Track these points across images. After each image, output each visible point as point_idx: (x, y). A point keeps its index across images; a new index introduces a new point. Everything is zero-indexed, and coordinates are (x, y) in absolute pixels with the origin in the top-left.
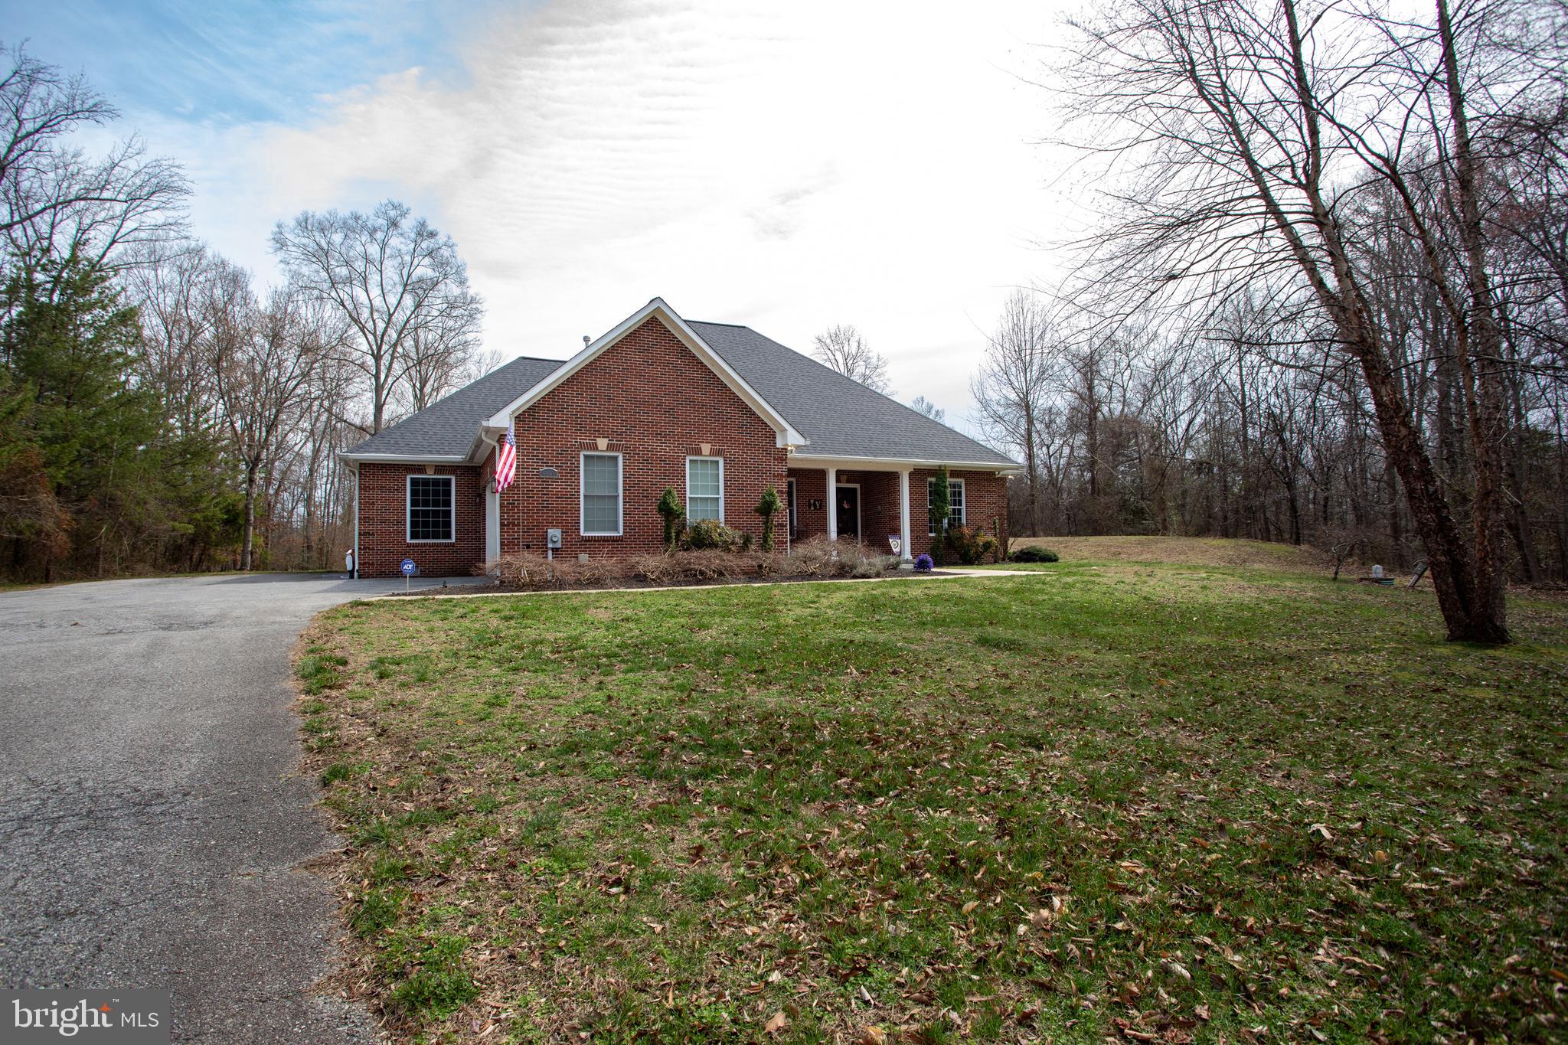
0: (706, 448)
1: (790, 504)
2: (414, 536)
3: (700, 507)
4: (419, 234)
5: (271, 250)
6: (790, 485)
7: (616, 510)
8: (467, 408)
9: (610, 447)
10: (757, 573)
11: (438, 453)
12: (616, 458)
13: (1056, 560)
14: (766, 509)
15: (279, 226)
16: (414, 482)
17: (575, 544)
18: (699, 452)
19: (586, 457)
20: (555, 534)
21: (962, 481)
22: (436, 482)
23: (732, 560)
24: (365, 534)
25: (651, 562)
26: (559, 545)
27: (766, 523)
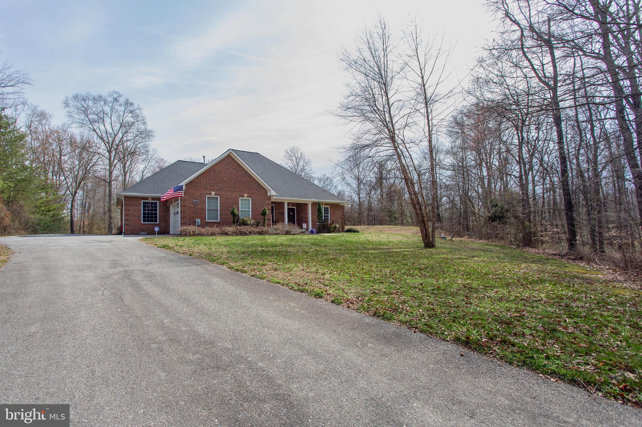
0: (246, 195)
1: (272, 213)
2: (144, 221)
3: (244, 213)
4: (126, 104)
5: (63, 107)
6: (272, 207)
7: (217, 214)
8: (161, 178)
9: (216, 194)
10: (261, 233)
11: (153, 193)
12: (217, 198)
13: (358, 232)
14: (264, 214)
16: (144, 203)
17: (204, 224)
18: (243, 196)
19: (208, 197)
20: (198, 220)
21: (329, 206)
22: (152, 203)
23: (254, 229)
24: (127, 220)
25: (230, 229)
26: (199, 224)
27: (264, 218)
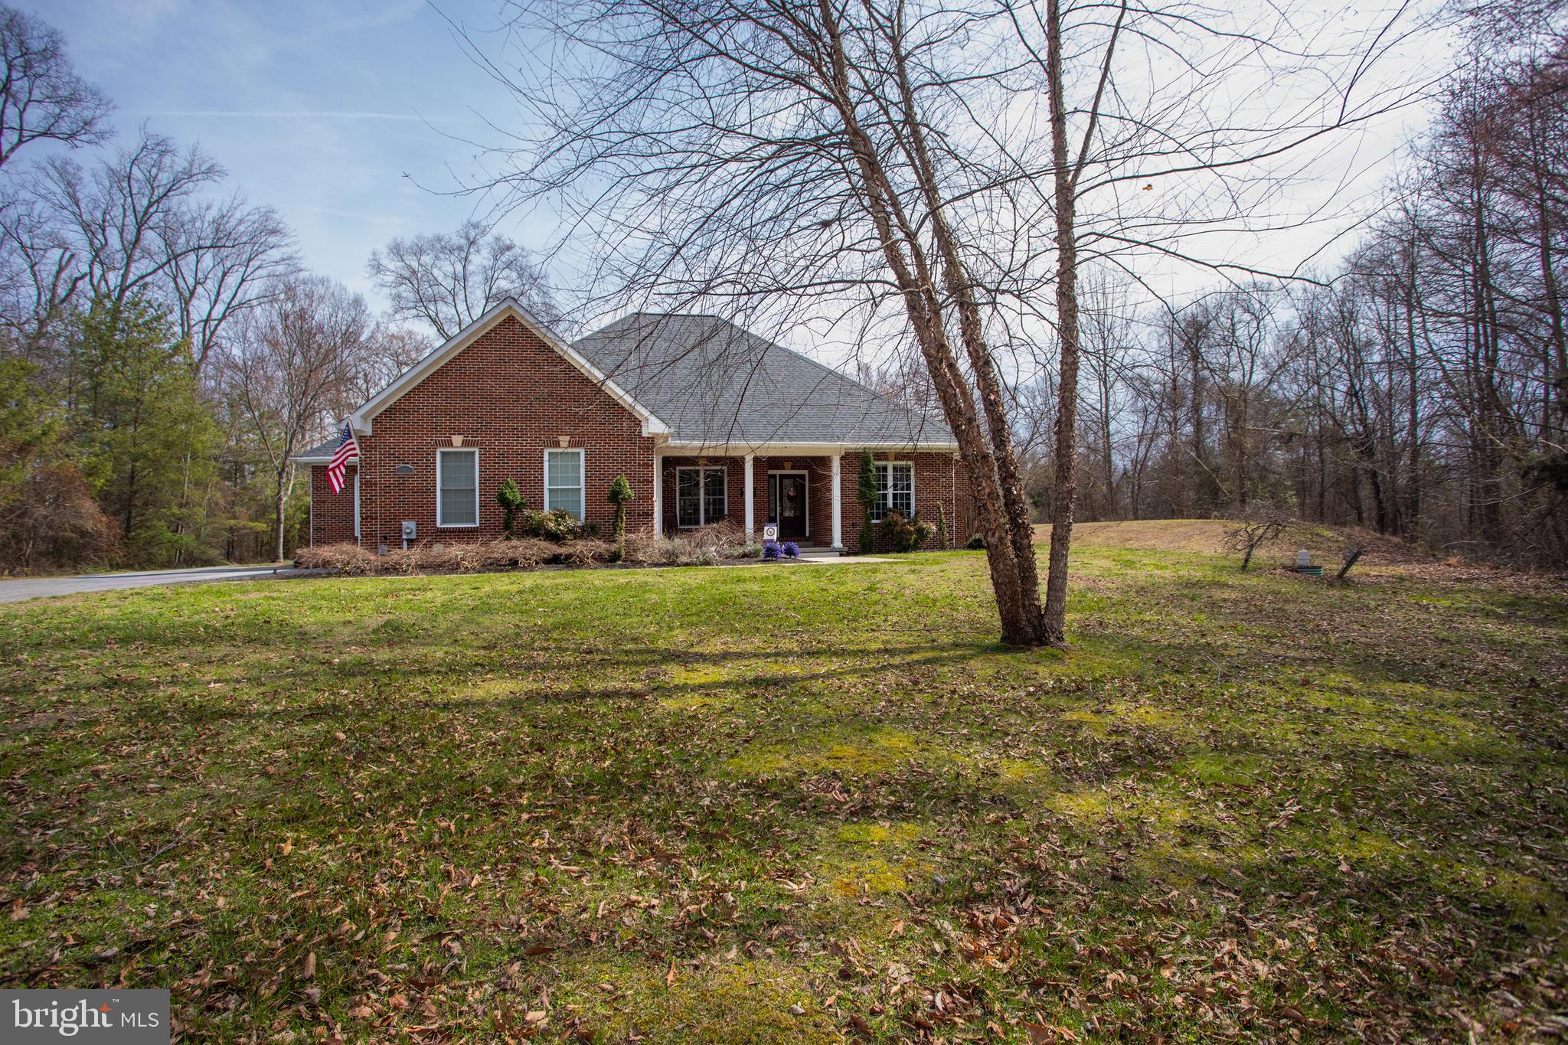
0: (564, 440)
3: (559, 498)
7: (473, 502)
9: (465, 443)
12: (472, 453)
14: (614, 496)
15: (374, 254)
17: (430, 534)
18: (557, 444)
19: (443, 453)
20: (409, 526)
21: (911, 463)
26: (413, 536)
27: (617, 512)
